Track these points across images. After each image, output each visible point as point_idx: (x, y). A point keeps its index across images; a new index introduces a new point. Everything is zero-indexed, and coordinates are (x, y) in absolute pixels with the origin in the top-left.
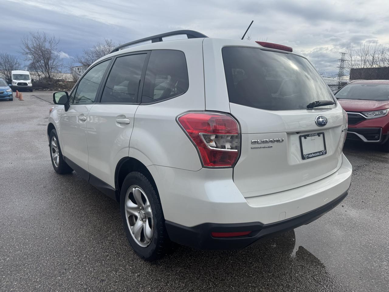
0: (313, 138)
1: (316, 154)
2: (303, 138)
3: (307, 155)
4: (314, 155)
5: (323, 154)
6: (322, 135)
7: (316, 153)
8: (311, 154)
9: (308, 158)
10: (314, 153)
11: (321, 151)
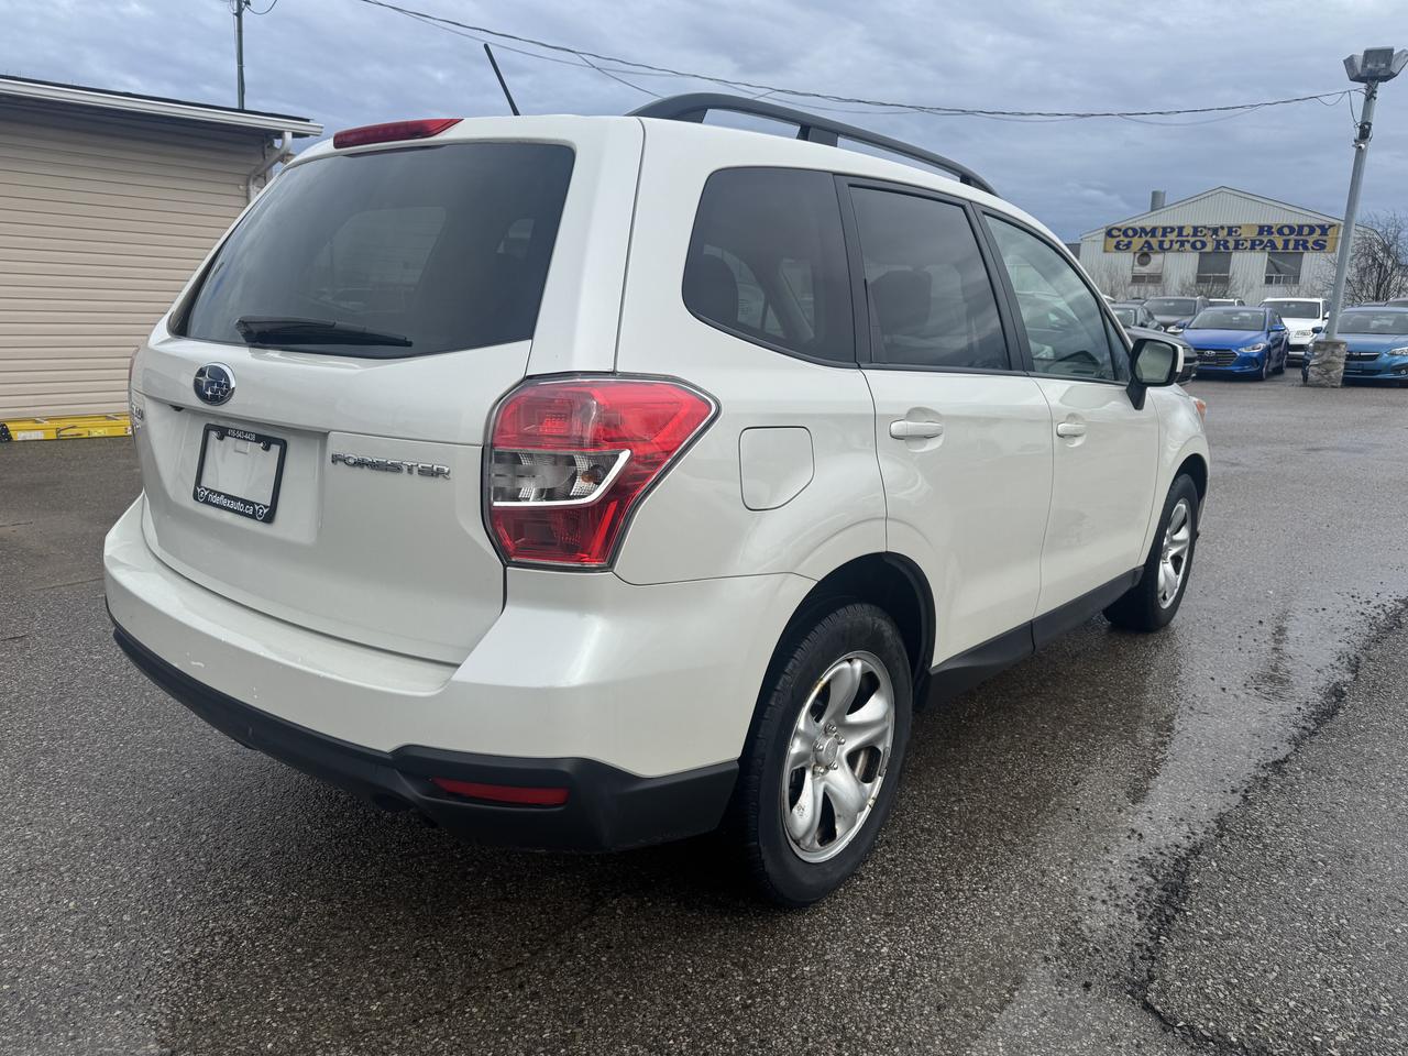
0: (241, 445)
1: (232, 505)
2: (213, 435)
3: (207, 489)
4: (225, 502)
5: (253, 517)
6: (275, 449)
7: (236, 499)
8: (219, 494)
9: (207, 502)
10: (228, 497)
11: (252, 504)
